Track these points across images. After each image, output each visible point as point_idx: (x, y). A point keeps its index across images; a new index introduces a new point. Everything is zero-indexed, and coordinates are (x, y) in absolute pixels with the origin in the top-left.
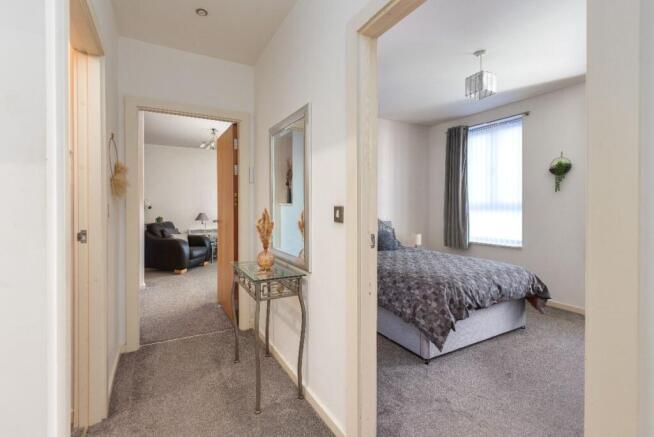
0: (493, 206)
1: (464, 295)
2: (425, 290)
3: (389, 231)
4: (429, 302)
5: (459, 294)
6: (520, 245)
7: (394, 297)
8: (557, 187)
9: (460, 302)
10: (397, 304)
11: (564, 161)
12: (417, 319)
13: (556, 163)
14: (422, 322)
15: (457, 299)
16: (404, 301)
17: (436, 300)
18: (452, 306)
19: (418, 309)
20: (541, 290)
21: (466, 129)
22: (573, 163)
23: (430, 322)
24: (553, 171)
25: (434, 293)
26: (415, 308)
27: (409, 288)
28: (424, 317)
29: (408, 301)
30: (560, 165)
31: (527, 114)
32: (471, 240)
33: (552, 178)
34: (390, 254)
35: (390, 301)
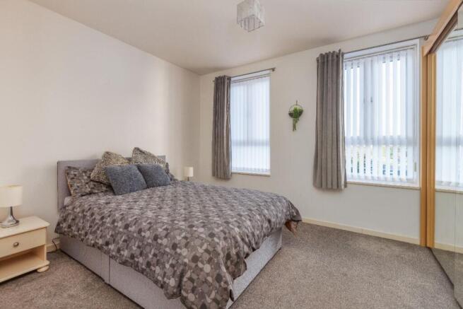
0: (249, 143)
1: (241, 243)
2: (194, 248)
3: (162, 165)
4: (200, 265)
5: (236, 245)
6: (268, 173)
7: (155, 260)
8: (294, 128)
9: (238, 254)
10: (158, 269)
11: (298, 108)
12: (184, 294)
13: (293, 109)
14: (191, 297)
15: (234, 252)
16: (167, 266)
17: (210, 261)
18: (229, 263)
19: (185, 279)
20: (295, 214)
21: (229, 79)
22: (304, 109)
23: (202, 296)
24: (291, 115)
25: (207, 251)
26: (182, 276)
27: (174, 247)
28: (193, 290)
29: (172, 266)
30: (295, 110)
31: (273, 70)
32: (233, 171)
33: (291, 120)
34: (158, 191)
35: (149, 264)
